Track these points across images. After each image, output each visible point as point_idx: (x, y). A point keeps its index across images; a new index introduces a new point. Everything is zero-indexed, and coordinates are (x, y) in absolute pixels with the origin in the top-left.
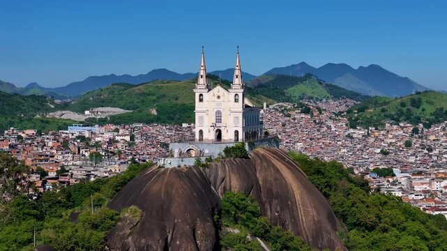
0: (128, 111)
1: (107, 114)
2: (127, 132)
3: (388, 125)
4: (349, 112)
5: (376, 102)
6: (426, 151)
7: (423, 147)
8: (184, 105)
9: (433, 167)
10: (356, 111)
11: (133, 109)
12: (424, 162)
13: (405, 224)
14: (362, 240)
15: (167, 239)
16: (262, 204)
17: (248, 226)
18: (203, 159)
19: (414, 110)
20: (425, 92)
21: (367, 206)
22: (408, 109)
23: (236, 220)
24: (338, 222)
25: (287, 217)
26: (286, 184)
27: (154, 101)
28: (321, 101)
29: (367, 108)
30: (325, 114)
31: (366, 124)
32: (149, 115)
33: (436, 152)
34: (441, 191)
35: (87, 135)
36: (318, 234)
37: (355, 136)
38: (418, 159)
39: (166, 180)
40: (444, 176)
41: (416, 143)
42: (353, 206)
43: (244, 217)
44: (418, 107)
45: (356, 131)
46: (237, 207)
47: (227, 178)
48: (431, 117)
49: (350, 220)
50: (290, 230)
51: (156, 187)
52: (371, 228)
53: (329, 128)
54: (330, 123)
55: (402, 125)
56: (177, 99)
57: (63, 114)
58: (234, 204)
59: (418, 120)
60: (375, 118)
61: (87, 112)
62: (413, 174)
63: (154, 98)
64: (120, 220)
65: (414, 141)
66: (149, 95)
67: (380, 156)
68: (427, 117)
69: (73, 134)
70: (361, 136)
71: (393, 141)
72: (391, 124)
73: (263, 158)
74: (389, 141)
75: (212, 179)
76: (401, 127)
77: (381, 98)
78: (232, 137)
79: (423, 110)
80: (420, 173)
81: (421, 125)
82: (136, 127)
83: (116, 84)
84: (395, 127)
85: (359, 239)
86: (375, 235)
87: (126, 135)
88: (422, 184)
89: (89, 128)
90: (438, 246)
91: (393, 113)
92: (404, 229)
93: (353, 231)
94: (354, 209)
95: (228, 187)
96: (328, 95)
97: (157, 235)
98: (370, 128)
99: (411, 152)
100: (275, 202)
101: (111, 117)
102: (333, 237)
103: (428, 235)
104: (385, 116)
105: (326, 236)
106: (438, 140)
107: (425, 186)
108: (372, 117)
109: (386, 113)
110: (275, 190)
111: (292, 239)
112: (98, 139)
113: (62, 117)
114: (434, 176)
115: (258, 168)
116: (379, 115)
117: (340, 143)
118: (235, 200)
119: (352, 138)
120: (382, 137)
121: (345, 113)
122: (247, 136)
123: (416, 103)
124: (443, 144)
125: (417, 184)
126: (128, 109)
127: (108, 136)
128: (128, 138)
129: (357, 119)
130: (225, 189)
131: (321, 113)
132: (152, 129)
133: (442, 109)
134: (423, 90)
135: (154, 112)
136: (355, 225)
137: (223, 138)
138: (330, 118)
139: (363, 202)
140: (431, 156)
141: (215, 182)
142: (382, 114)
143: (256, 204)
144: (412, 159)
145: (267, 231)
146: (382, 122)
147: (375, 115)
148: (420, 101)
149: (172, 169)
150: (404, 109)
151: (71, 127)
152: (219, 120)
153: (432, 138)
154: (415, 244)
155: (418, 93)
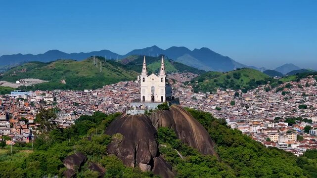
0: (45, 81)
1: (31, 83)
2: (51, 96)
3: (218, 91)
4: (192, 81)
5: (210, 75)
6: (245, 108)
7: (242, 105)
8: (83, 77)
9: (250, 118)
10: (197, 81)
11: (49, 80)
12: (243, 115)
13: (246, 144)
14: (225, 151)
15: (136, 149)
16: (177, 133)
17: (171, 143)
18: (148, 111)
19: (236, 80)
20: (243, 68)
21: (227, 134)
22: (232, 80)
23: (165, 141)
24: (213, 142)
25: (189, 139)
26: (188, 124)
27: (62, 74)
28: (170, 73)
29: (205, 79)
30: (177, 84)
31: (205, 90)
32: (61, 84)
33: (251, 108)
34: (257, 132)
35: (25, 97)
36: (204, 148)
37: (197, 98)
38: (240, 113)
39: (132, 121)
40: (257, 123)
41: (238, 103)
42: (220, 134)
43: (169, 139)
44: (238, 79)
45: (199, 95)
46: (166, 134)
47: (160, 120)
48: (247, 86)
49: (219, 141)
50: (190, 146)
51: (128, 124)
52: (229, 145)
53: (180, 92)
54: (181, 89)
55: (228, 90)
56: (77, 73)
57: (2, 83)
58: (164, 133)
59: (238, 87)
60: (210, 86)
61: (18, 82)
62: (238, 122)
63: (62, 72)
64: (112, 140)
65: (236, 101)
66: (59, 70)
67: (216, 111)
68: (245, 85)
69: (15, 97)
70: (201, 98)
71: (223, 101)
72: (221, 90)
73: (176, 110)
74: (220, 101)
75: (152, 120)
76: (227, 92)
77: (214, 72)
78: (160, 100)
79: (242, 80)
80: (242, 122)
81: (240, 91)
82: (57, 92)
83: (31, 62)
84: (223, 92)
85: (223, 150)
86: (232, 149)
87: (50, 97)
88: (245, 128)
89: (26, 93)
90: (262, 155)
91: (222, 83)
92: (245, 146)
93: (221, 147)
94: (221, 135)
95: (160, 125)
96: (176, 70)
97: (131, 147)
98: (207, 93)
99: (235, 108)
100: (183, 132)
101: (36, 85)
102: (211, 149)
103: (257, 149)
104: (217, 84)
105: (208, 148)
106: (252, 100)
107: (246, 129)
108: (208, 85)
109: (217, 83)
110: (183, 126)
111: (192, 150)
112: (32, 100)
113: (2, 85)
114: (251, 123)
115: (174, 115)
116: (213, 84)
117: (189, 102)
118: (165, 130)
119: (196, 99)
120: (215, 99)
121: (190, 83)
122: (167, 99)
123: (237, 76)
124: (255, 103)
125: (241, 128)
126: (45, 80)
127: (39, 98)
128: (52, 100)
129: (198, 87)
130: (158, 125)
131: (174, 83)
132: (67, 94)
133: (254, 80)
134: (242, 68)
135: (64, 82)
136: (221, 144)
137: (155, 100)
138: (181, 86)
139: (225, 132)
140: (248, 111)
141: (154, 122)
142: (215, 83)
143: (174, 132)
144: (236, 113)
145: (180, 146)
146: (215, 88)
147: (210, 84)
148: (239, 74)
149: (134, 116)
150: (229, 80)
151: (13, 92)
152: (153, 91)
153: (248, 99)
154: (251, 153)
155: (238, 69)
